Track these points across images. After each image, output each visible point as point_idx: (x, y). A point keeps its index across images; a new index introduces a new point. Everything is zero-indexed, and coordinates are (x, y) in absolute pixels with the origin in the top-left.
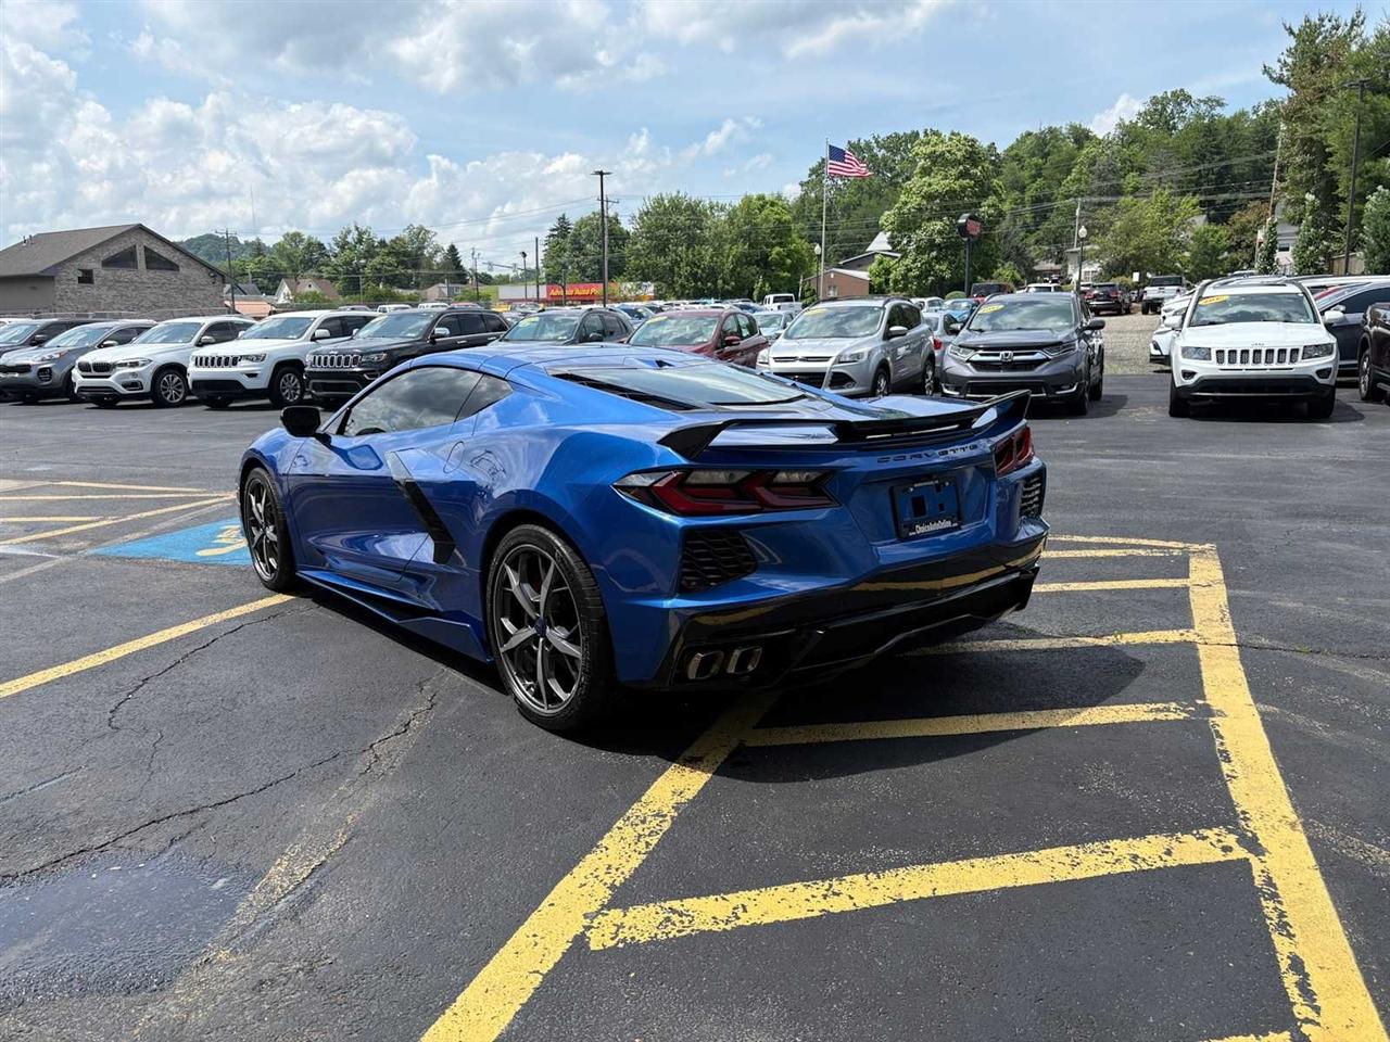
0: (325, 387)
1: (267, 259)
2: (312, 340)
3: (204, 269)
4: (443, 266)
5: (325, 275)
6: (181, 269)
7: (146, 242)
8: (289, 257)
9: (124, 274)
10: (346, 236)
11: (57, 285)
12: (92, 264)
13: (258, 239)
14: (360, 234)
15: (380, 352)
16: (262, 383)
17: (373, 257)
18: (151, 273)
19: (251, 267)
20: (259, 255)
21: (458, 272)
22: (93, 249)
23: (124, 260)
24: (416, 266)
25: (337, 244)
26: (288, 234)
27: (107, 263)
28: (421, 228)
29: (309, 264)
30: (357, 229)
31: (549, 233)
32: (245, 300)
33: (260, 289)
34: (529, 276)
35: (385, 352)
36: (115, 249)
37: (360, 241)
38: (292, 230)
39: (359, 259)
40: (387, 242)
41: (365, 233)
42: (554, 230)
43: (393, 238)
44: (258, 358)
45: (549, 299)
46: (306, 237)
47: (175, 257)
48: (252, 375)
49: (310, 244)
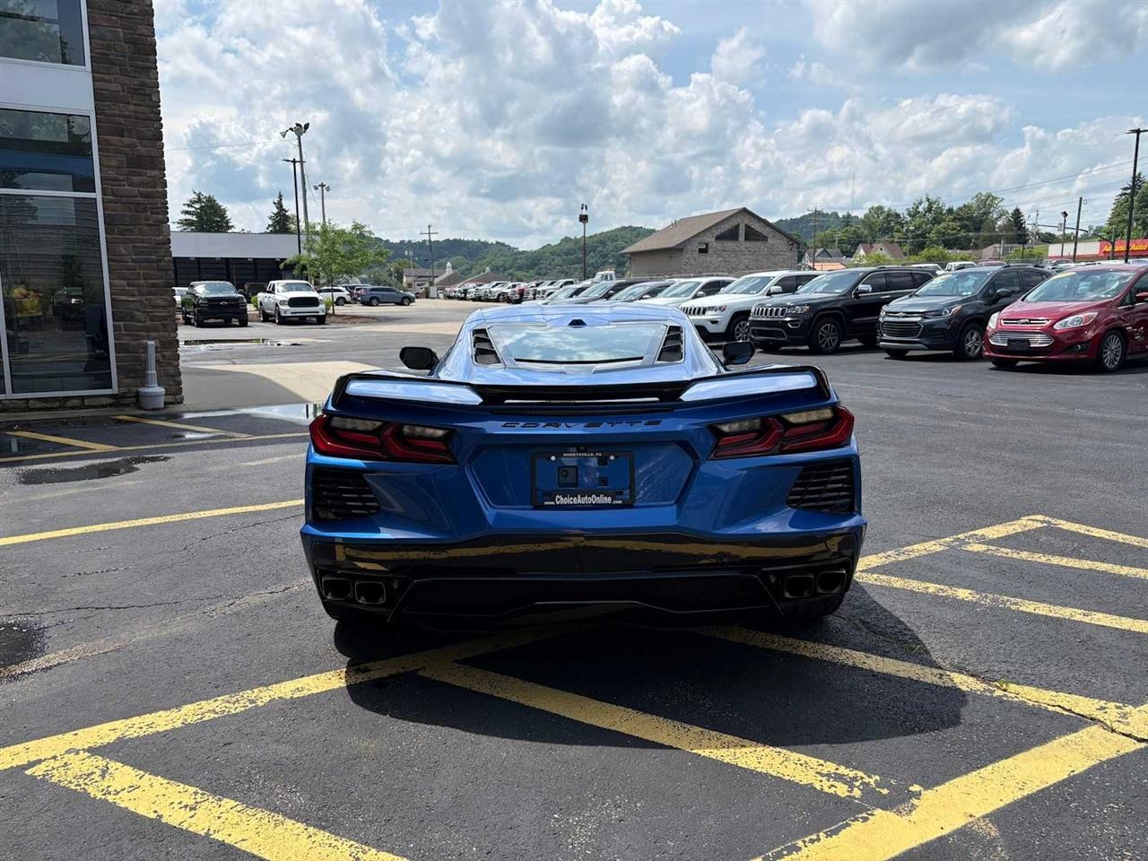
0: (760, 333)
1: (853, 229)
2: (768, 295)
3: (785, 238)
4: (1004, 228)
5: (896, 240)
6: (769, 240)
7: (747, 220)
8: (870, 227)
9: (730, 245)
10: (918, 207)
11: (685, 255)
12: (710, 239)
13: (848, 213)
14: (931, 204)
15: (804, 305)
16: (721, 328)
17: (939, 223)
18: (748, 244)
19: (839, 235)
20: (848, 225)
21: (1019, 232)
22: (710, 228)
23: (732, 235)
24: (977, 229)
25: (909, 214)
26: (872, 208)
27: (718, 238)
28: (989, 196)
29: (886, 230)
30: (928, 200)
31: (1120, 192)
32: (829, 261)
33: (843, 252)
34: (1096, 234)
35: (808, 305)
36: (726, 227)
37: (929, 210)
38: (876, 205)
39: (927, 224)
40: (955, 209)
41: (935, 202)
42: (1126, 189)
43: (961, 205)
44: (722, 309)
45: (1102, 255)
46: (886, 209)
47: (766, 231)
48: (714, 322)
49: (889, 215)
